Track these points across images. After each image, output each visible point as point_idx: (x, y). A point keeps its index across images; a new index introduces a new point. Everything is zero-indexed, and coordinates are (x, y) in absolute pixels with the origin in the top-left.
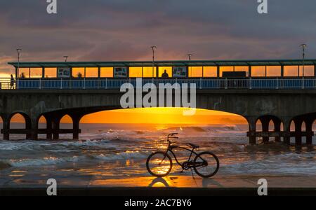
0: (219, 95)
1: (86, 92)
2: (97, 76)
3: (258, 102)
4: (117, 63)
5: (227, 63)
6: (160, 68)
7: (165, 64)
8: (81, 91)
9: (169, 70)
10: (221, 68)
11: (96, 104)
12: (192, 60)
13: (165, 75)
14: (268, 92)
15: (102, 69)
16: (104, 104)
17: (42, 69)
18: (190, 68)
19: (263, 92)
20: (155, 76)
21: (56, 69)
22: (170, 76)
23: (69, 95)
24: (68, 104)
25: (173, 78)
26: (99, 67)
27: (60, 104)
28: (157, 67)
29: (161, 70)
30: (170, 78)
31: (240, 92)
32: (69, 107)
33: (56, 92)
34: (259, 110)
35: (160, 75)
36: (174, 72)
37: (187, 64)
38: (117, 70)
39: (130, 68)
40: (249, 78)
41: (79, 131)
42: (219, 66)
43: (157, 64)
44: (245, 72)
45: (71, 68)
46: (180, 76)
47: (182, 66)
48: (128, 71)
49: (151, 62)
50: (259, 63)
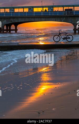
0: (64, 17)
1: (20, 17)
2: (23, 11)
4: (29, 7)
5: (66, 6)
7: (46, 7)
8: (18, 17)
11: (23, 21)
12: (54, 5)
13: (46, 10)
15: (24, 9)
16: (26, 21)
17: (4, 9)
21: (9, 9)
22: (47, 11)
23: (14, 18)
24: (14, 21)
26: (24, 8)
27: (11, 21)
28: (43, 8)
29: (44, 9)
30: (47, 12)
31: (71, 16)
33: (10, 17)
35: (44, 11)
36: (48, 10)
37: (53, 7)
38: (29, 9)
39: (34, 8)
40: (73, 11)
41: (17, 30)
42: (63, 7)
43: (43, 7)
44: (72, 9)
45: (14, 9)
46: (50, 11)
47: (51, 7)
48: (33, 9)
49: (41, 6)
50: (77, 6)
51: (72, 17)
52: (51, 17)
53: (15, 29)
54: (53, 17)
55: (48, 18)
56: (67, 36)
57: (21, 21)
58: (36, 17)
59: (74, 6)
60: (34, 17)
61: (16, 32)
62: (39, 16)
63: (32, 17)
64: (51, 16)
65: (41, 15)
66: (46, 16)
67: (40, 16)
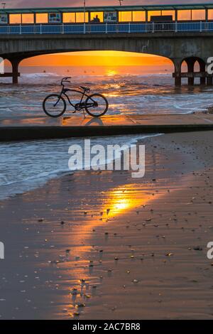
0: (147, 38)
1: (22, 37)
2: (33, 22)
3: (183, 45)
4: (51, 9)
5: (154, 8)
6: (92, 14)
7: (96, 9)
8: (17, 37)
9: (100, 15)
10: (149, 12)
11: (32, 49)
12: (122, 5)
14: (192, 35)
15: (37, 15)
16: (39, 49)
18: (120, 13)
19: (188, 35)
20: (87, 21)
22: (102, 21)
23: (6, 40)
24: (6, 49)
25: (104, 23)
26: (35, 13)
28: (89, 12)
30: (101, 23)
31: (166, 35)
32: (7, 52)
34: (184, 52)
36: (105, 17)
37: (117, 9)
38: (51, 16)
39: (64, 14)
40: (174, 22)
42: (147, 11)
43: (89, 10)
44: (171, 16)
45: (8, 14)
46: (110, 20)
47: (112, 11)
48: (62, 16)
49: (82, 8)
50: (184, 7)
51: (170, 38)
52: (108, 38)
53: (11, 72)
54: (114, 38)
55: (101, 41)
56: (89, 97)
57: (27, 49)
58: (68, 39)
59: (176, 8)
60: (63, 39)
62: (75, 37)
63: (58, 39)
64: (109, 36)
65: (82, 34)
66: (94, 36)
67: (79, 36)
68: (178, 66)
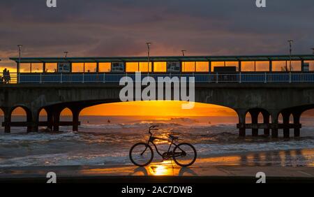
0: (211, 89)
1: (85, 86)
2: (95, 71)
3: (247, 96)
4: (114, 58)
5: (218, 59)
6: (155, 63)
10: (212, 63)
11: (95, 98)
12: (185, 55)
14: (257, 86)
15: (100, 64)
16: (102, 98)
17: (42, 64)
18: (183, 63)
19: (252, 86)
20: (150, 71)
21: (56, 64)
22: (165, 70)
23: (68, 89)
24: (67, 97)
25: (167, 73)
26: (98, 62)
27: (60, 98)
28: (153, 62)
30: (164, 73)
33: (56, 86)
34: (248, 103)
35: (155, 70)
36: (168, 67)
37: (180, 60)
38: (114, 65)
39: (127, 63)
40: (238, 73)
41: (79, 123)
42: (210, 61)
43: (152, 59)
44: (235, 67)
45: (71, 63)
46: (173, 70)
47: (175, 61)
49: (147, 58)
50: (248, 58)
51: (235, 88)
57: (89, 98)
61: (75, 129)
68: (242, 117)
